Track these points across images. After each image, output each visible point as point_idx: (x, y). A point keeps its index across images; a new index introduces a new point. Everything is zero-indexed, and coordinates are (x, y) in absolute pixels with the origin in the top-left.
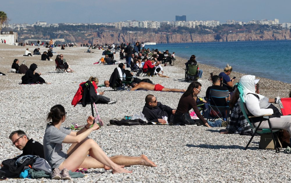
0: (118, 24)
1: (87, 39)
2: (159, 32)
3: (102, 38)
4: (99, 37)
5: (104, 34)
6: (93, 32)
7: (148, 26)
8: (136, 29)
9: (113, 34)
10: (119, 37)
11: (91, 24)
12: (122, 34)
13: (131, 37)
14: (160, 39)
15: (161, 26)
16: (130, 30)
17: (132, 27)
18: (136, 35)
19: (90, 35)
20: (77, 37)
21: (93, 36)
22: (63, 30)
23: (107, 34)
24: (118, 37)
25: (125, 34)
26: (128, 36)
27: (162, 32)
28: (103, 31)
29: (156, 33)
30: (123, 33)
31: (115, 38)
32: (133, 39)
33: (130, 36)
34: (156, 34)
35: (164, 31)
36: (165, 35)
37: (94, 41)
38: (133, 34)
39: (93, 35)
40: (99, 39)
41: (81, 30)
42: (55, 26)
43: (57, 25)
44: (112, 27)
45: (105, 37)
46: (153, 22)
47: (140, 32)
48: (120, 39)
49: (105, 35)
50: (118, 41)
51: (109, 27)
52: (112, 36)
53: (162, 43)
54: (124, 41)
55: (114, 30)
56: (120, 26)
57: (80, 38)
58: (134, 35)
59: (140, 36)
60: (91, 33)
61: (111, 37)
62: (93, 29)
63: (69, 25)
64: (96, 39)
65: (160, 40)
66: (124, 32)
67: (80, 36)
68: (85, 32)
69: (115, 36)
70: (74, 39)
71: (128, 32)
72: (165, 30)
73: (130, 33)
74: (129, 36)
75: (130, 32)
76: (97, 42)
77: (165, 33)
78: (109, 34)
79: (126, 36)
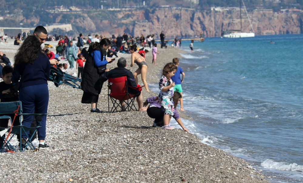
1: (121, 25)
2: (283, 9)
3: (155, 21)
4: (149, 21)
5: (160, 14)
6: (136, 10)
9: (179, 13)
10: (192, 19)
12: (198, 14)
13: (220, 20)
14: (284, 24)
16: (217, 5)
18: (229, 16)
19: (128, 16)
20: (99, 21)
21: (135, 18)
22: (67, 6)
23: (166, 14)
24: (189, 21)
25: (207, 13)
26: (213, 19)
27: (289, 8)
28: (157, 7)
29: (274, 11)
30: (202, 10)
31: (185, 23)
32: (223, 24)
33: (217, 18)
34: (276, 13)
35: (293, 7)
36: (294, 16)
37: (136, 29)
38: (223, 13)
39: (134, 15)
40: (148, 24)
45: (160, 20)
47: (238, 9)
48: (194, 25)
49: (162, 17)
50: (189, 28)
52: (177, 17)
53: (288, 32)
54: (204, 28)
55: (181, 6)
57: (106, 22)
58: (227, 16)
59: (239, 17)
60: (129, 11)
61: (175, 19)
64: (142, 24)
65: (284, 27)
66: (204, 9)
67: (106, 18)
68: (118, 9)
69: (182, 18)
70: (93, 26)
71: (212, 9)
72: (296, 5)
73: (216, 12)
74: (215, 18)
75: (217, 9)
76: (144, 31)
77: (295, 10)
78: (170, 15)
79: (207, 18)
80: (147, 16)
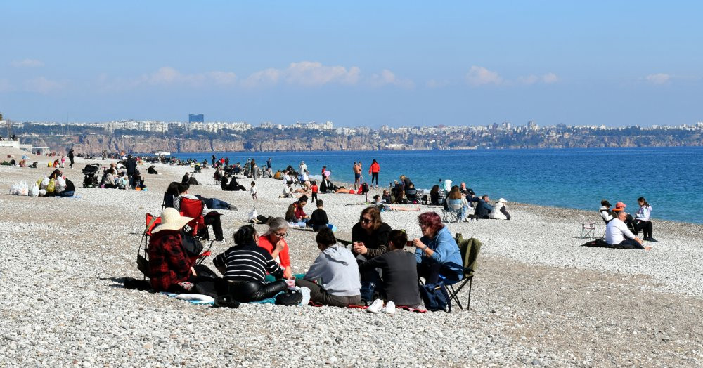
0: (109, 125)
1: (64, 145)
2: (167, 137)
3: (86, 143)
4: (82, 143)
5: (89, 139)
6: (74, 136)
7: (151, 128)
8: (134, 132)
9: (101, 138)
10: (110, 143)
11: (69, 124)
12: (114, 140)
13: (127, 144)
14: (168, 147)
15: (169, 129)
16: (126, 134)
17: (128, 130)
19: (69, 140)
20: (50, 143)
21: (73, 141)
22: (29, 132)
23: (93, 139)
24: (108, 143)
25: (119, 139)
26: (123, 142)
27: (171, 137)
28: (88, 134)
29: (162, 138)
30: (116, 138)
31: (105, 145)
32: (129, 146)
33: (126, 142)
34: (163, 140)
35: (173, 136)
36: (174, 142)
38: (130, 139)
39: (72, 139)
40: (81, 145)
41: (55, 133)
42: (19, 127)
43: (20, 125)
44: (101, 129)
45: (90, 143)
46: (157, 122)
47: (139, 137)
48: (111, 146)
49: (90, 141)
51: (96, 129)
52: (100, 141)
54: (117, 149)
55: (103, 133)
56: (111, 128)
57: (54, 143)
58: (132, 141)
59: (140, 142)
60: (70, 136)
61: (99, 143)
62: (74, 131)
63: (38, 125)
64: (78, 145)
65: (167, 149)
66: (118, 136)
67: (54, 141)
68: (62, 135)
69: (103, 141)
70: (46, 145)
71: (123, 137)
72: (175, 135)
73: (125, 138)
75: (126, 136)
77: (175, 138)
78: (96, 139)
79: (119, 142)
80: (81, 140)
